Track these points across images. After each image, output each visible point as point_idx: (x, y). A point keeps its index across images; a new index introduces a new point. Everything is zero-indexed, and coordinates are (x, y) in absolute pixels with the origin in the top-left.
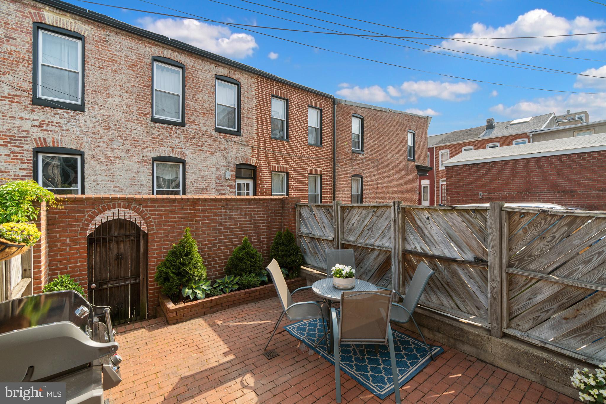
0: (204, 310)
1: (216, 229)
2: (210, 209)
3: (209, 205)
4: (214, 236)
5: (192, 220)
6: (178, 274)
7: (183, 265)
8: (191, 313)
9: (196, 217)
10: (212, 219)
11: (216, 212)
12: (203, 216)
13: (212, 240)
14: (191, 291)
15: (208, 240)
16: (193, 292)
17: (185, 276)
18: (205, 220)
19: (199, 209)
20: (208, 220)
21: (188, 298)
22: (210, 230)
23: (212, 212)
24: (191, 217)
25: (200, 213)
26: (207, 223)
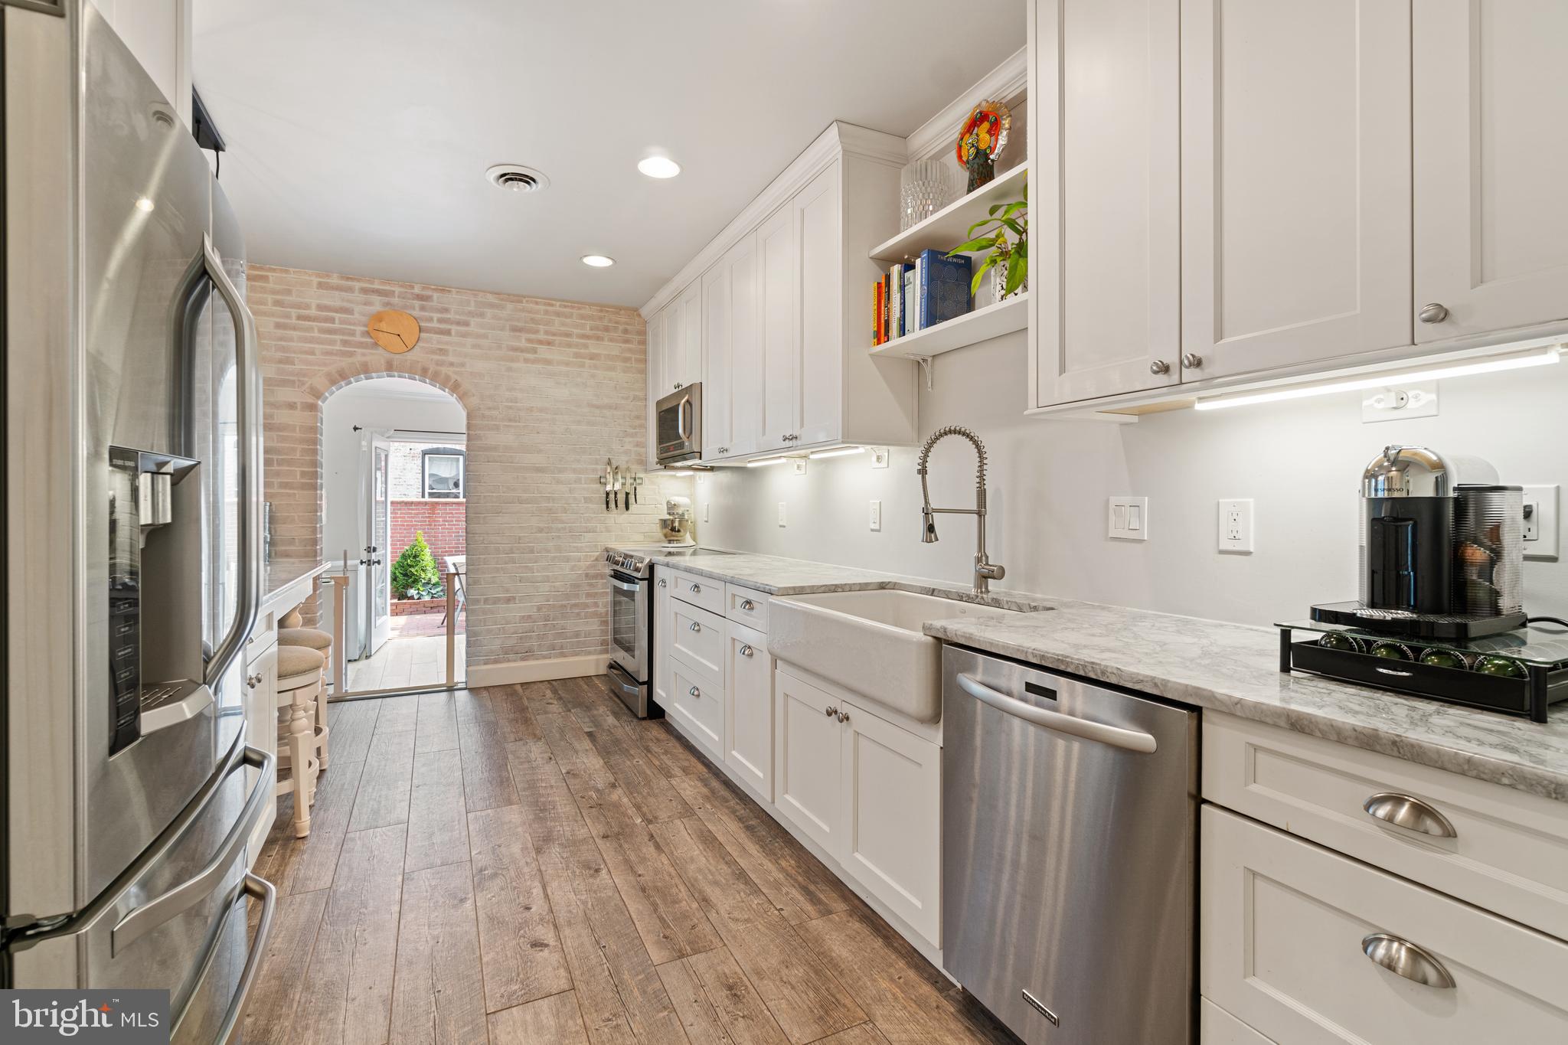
0: (424, 609)
1: (459, 536)
2: (452, 513)
3: (450, 509)
4: (456, 544)
5: (430, 525)
6: (405, 575)
7: (411, 566)
8: (411, 610)
9: (435, 521)
10: (454, 525)
11: (459, 517)
12: (444, 521)
13: (453, 548)
14: (417, 591)
15: (449, 548)
16: (418, 593)
17: (411, 577)
18: (445, 525)
19: (439, 513)
20: (449, 525)
21: (412, 598)
22: (451, 536)
23: (453, 517)
24: (429, 521)
25: (440, 517)
26: (447, 529)
